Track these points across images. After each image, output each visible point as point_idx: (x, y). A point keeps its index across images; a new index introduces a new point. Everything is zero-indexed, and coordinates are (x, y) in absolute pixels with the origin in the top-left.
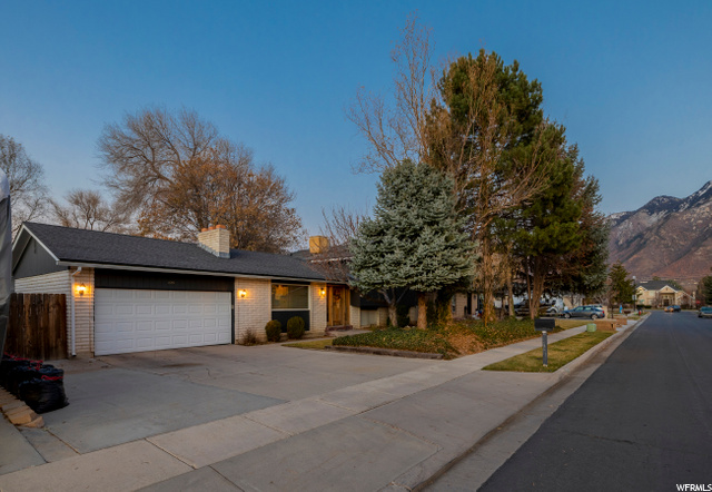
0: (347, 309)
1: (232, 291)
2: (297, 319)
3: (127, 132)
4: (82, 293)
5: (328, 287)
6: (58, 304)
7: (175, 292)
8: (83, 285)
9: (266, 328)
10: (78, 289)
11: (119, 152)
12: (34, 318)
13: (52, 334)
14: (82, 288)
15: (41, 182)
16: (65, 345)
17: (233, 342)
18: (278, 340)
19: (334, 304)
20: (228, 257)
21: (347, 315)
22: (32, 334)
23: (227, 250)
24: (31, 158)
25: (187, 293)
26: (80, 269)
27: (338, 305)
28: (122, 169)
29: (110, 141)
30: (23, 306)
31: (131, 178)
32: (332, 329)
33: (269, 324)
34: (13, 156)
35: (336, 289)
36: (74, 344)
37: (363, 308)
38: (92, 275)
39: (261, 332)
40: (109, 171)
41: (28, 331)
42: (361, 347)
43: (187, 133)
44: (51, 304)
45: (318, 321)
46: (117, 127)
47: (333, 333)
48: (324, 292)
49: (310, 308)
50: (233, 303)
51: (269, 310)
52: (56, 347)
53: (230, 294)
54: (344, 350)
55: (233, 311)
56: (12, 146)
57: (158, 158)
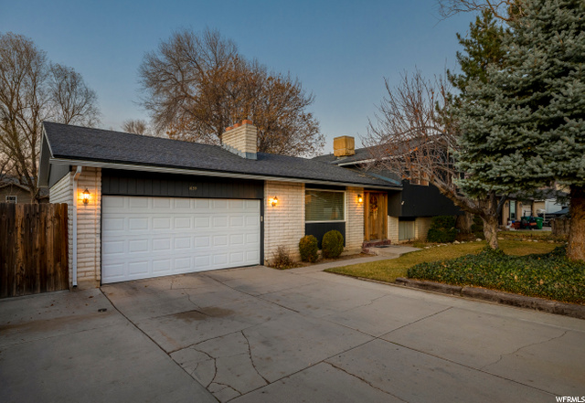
0: (385, 220)
1: (262, 200)
2: (334, 233)
3: (162, 58)
4: (86, 202)
5: (365, 193)
6: (57, 216)
7: (196, 201)
8: (87, 191)
9: (300, 245)
10: (81, 196)
11: (156, 77)
12: (29, 237)
13: (50, 257)
14: (86, 196)
15: (95, 105)
16: (66, 270)
17: (262, 263)
18: (314, 261)
19: (371, 213)
20: (255, 158)
21: (384, 227)
22: (26, 257)
23: (254, 150)
24: (88, 87)
25: (210, 201)
26: (79, 169)
27: (375, 216)
28: (158, 92)
29: (148, 67)
30: (14, 221)
31: (165, 99)
32: (369, 245)
33: (303, 240)
34: (74, 85)
35: (373, 194)
36: (75, 270)
37: (402, 219)
38: (99, 179)
39: (293, 250)
40: (148, 94)
41: (20, 254)
42: (466, 288)
43: (210, 53)
44: (49, 217)
45: (355, 236)
46: (155, 55)
47: (372, 249)
48: (361, 200)
49: (346, 219)
50: (262, 214)
51: (302, 222)
52: (55, 273)
53: (259, 202)
54: (435, 288)
55: (262, 224)
56: (74, 76)
57: (186, 78)
